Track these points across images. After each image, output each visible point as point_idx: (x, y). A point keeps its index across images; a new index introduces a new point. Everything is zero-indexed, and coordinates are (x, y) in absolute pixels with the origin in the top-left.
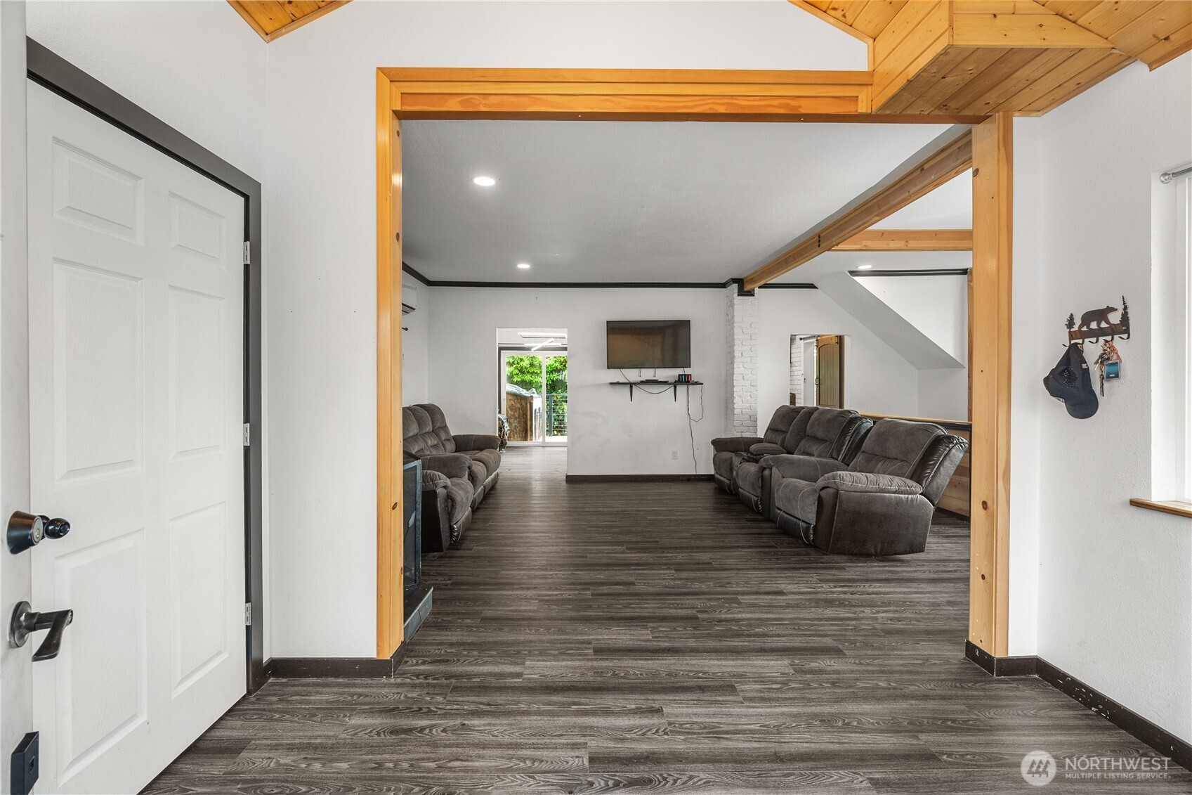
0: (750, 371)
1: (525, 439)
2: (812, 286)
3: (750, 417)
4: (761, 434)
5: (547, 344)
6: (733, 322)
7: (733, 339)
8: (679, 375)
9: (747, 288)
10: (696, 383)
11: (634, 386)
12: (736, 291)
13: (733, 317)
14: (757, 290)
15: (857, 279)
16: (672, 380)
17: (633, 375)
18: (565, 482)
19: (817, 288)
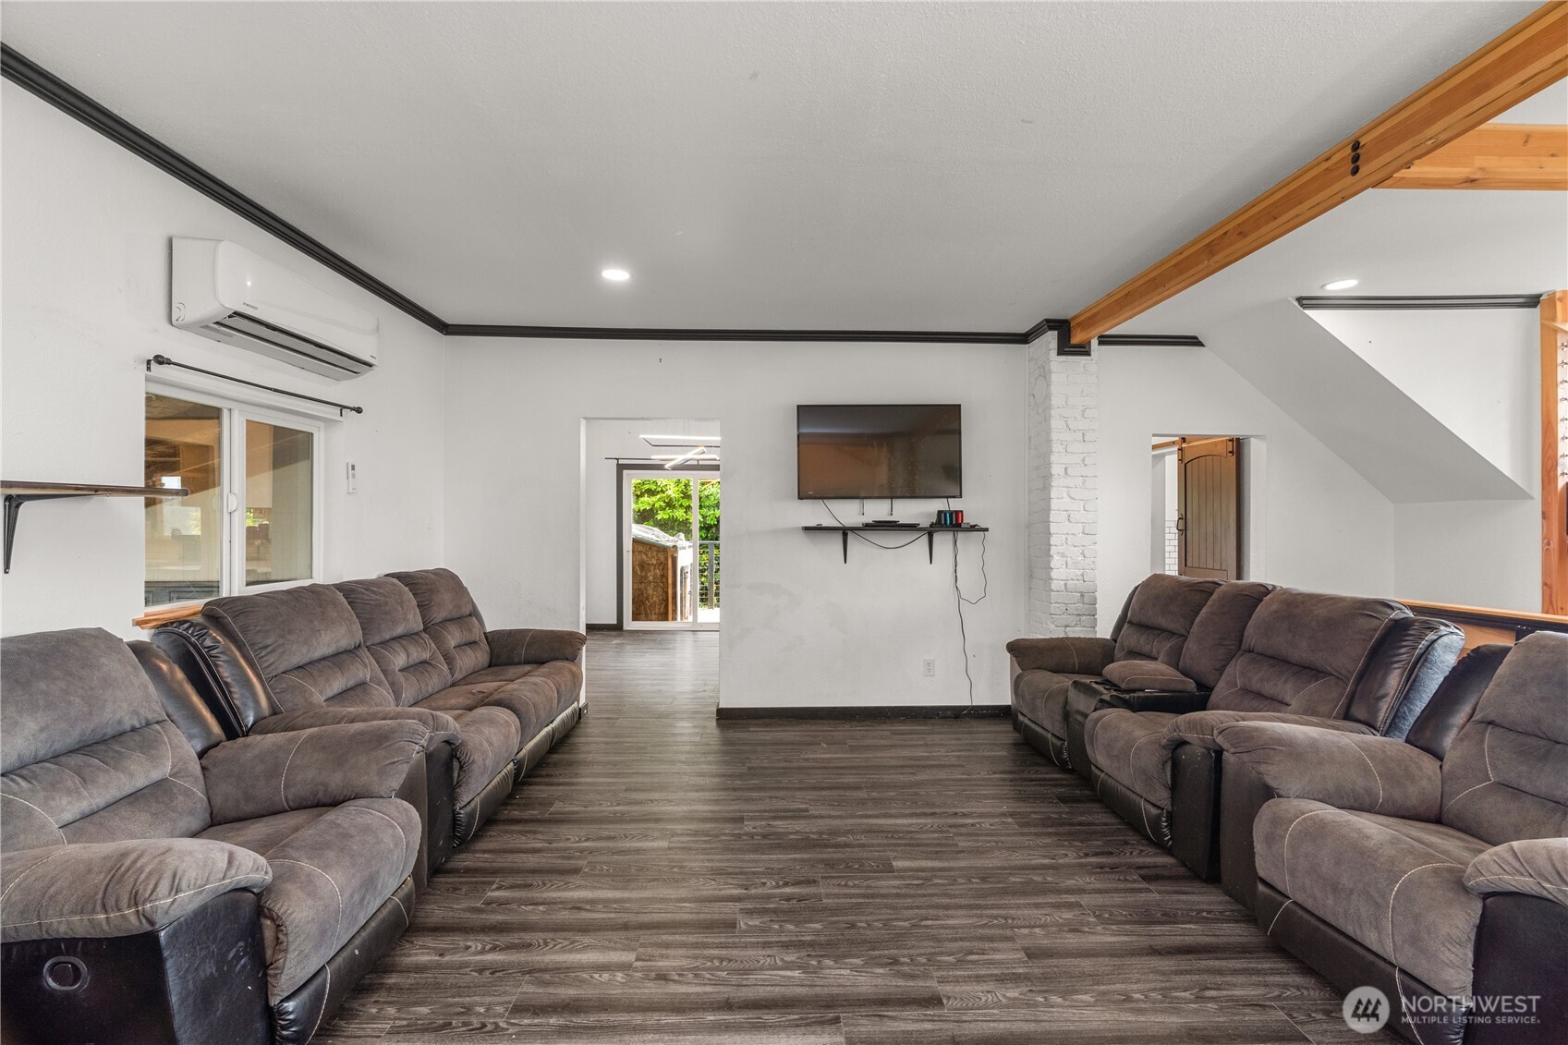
0: (1082, 503)
1: (664, 617)
2: (1193, 341)
3: (1082, 596)
4: (1104, 630)
5: (691, 455)
6: (1049, 408)
7: (1049, 441)
8: (939, 511)
9: (1077, 338)
10: (973, 528)
11: (850, 533)
12: (1054, 345)
13: (1048, 397)
14: (1094, 342)
15: (1314, 314)
16: (925, 523)
17: (848, 513)
18: (714, 723)
19: (1202, 345)
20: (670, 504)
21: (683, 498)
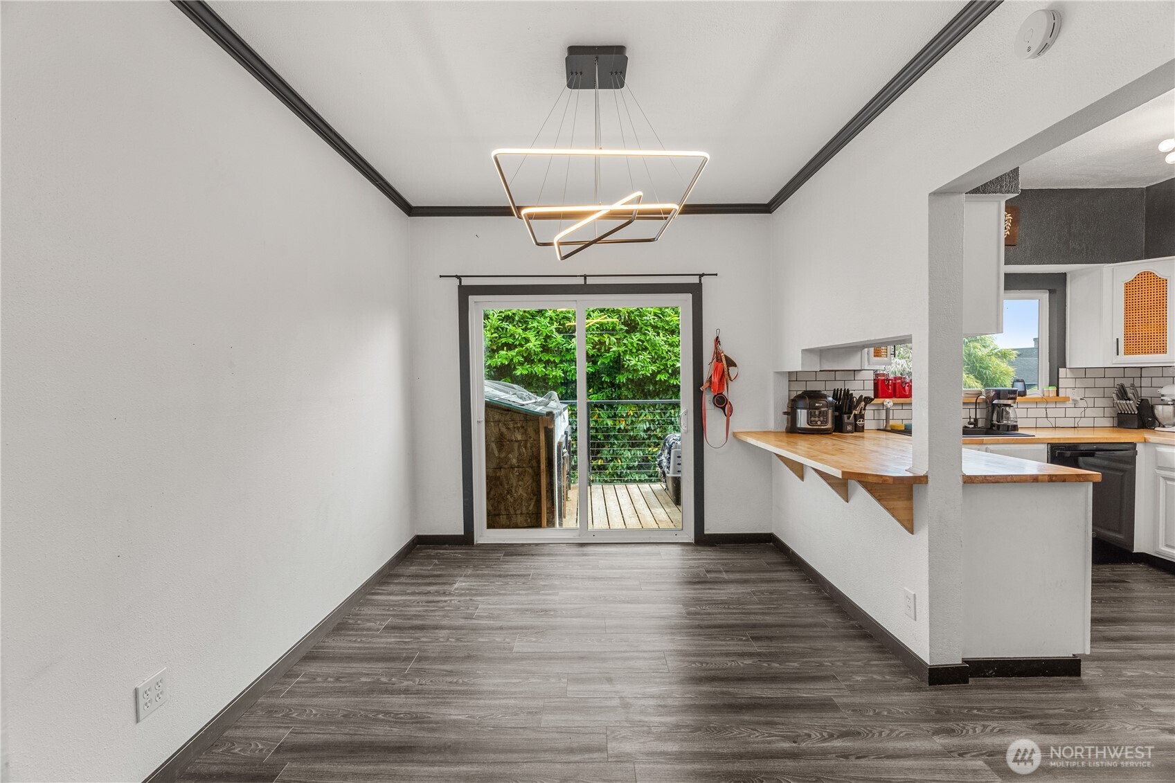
20: (529, 359)
21: (542, 352)
